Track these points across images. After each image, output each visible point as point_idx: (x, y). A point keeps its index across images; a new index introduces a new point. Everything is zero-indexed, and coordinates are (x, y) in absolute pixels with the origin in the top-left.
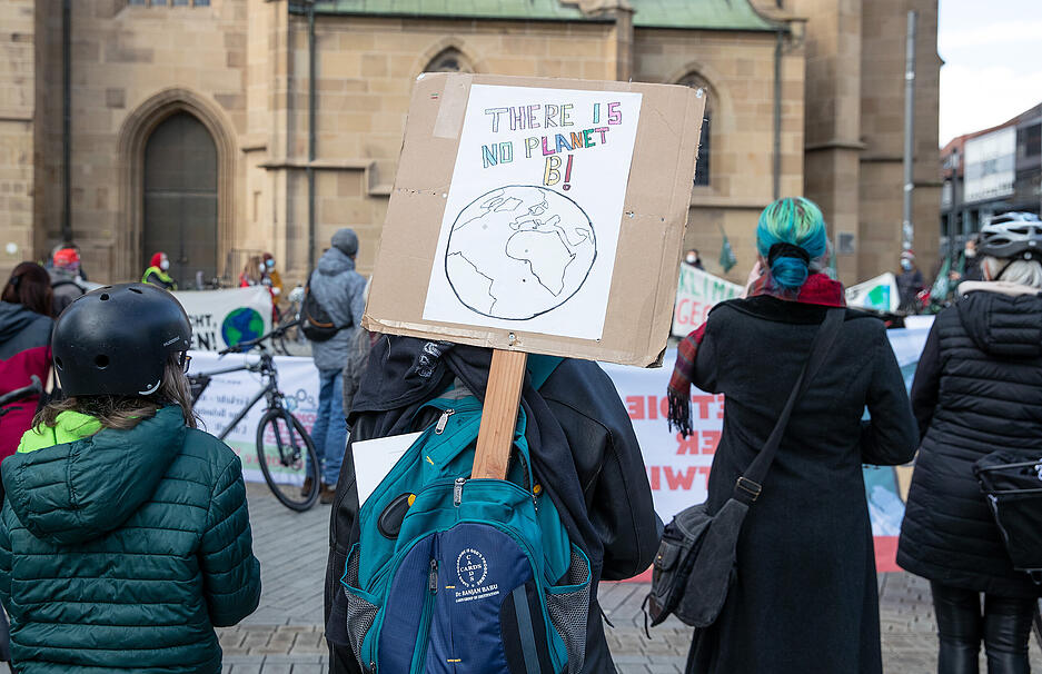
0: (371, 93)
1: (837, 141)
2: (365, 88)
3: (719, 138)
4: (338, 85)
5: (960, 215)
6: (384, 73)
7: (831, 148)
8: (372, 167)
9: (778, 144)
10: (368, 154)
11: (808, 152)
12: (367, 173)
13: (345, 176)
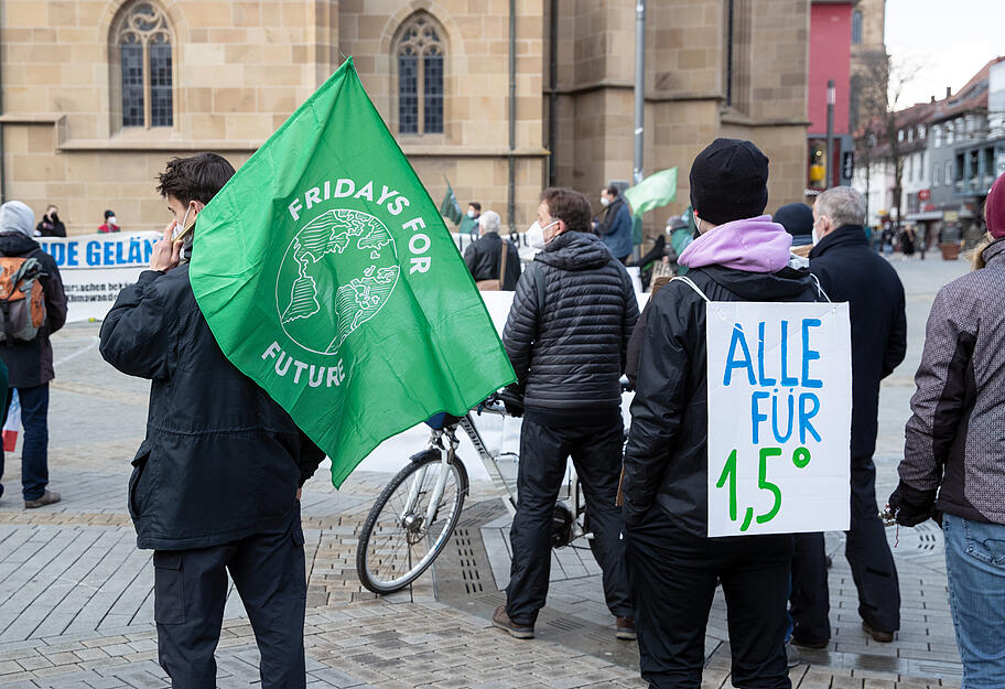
0: (59, 43)
1: (605, 82)
2: (54, 38)
3: (450, 80)
4: (24, 34)
5: (975, 154)
6: (72, 21)
7: (601, 89)
8: (63, 121)
9: (513, 87)
10: (59, 107)
11: (551, 96)
12: (56, 126)
13: (35, 129)
